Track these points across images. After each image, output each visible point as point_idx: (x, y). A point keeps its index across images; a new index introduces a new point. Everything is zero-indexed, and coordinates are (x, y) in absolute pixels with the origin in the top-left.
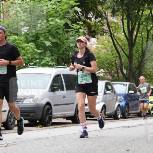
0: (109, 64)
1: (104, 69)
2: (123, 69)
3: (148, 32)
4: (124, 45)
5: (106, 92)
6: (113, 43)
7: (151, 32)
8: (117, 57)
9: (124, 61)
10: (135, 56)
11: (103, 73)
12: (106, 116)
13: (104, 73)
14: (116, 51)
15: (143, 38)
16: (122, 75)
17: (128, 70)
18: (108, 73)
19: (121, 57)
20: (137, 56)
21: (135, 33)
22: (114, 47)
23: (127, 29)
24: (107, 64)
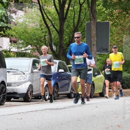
0: (37, 40)
1: (31, 45)
2: (53, 45)
3: (81, 5)
4: (55, 19)
5: (34, 71)
6: (42, 17)
7: (83, 6)
8: (46, 32)
9: (54, 36)
10: (66, 32)
11: (30, 49)
12: (32, 97)
13: (32, 49)
14: (45, 26)
15: (76, 12)
16: (51, 52)
17: (58, 47)
18: (36, 49)
19: (51, 32)
20: (68, 31)
21: (67, 6)
22: (43, 21)
23: (58, 2)
24: (35, 40)
